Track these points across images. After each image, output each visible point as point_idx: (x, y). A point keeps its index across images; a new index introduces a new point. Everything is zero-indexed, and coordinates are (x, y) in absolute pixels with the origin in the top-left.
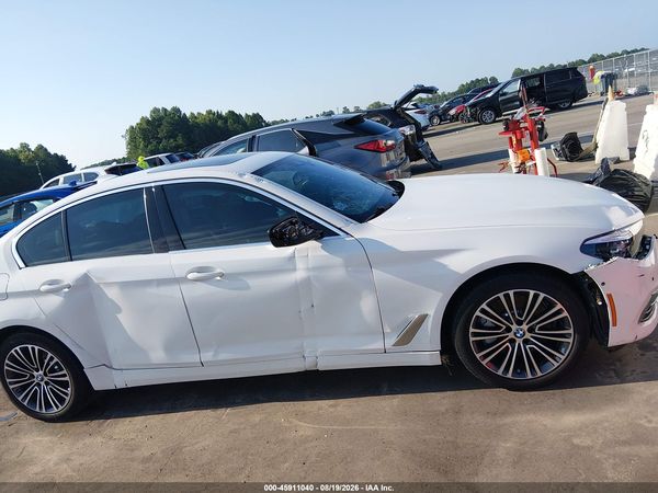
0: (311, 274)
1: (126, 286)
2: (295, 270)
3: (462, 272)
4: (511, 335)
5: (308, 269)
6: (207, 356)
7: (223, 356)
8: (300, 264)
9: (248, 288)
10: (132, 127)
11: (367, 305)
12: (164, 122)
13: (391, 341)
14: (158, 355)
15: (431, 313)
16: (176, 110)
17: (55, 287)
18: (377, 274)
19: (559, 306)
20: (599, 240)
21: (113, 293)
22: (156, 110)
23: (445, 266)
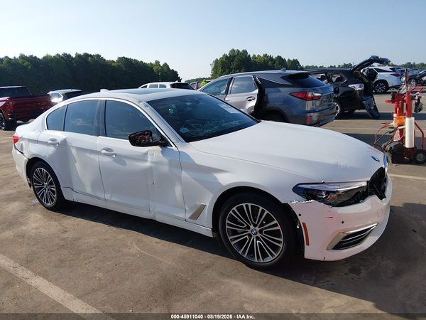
0: (153, 165)
1: (79, 149)
2: (146, 161)
3: (224, 185)
4: (249, 232)
5: (152, 162)
6: (108, 196)
7: (114, 199)
8: (149, 159)
9: (125, 164)
10: (217, 60)
11: (178, 190)
12: (236, 59)
13: (188, 215)
14: (89, 190)
15: (207, 205)
16: (245, 52)
17: (54, 143)
18: (184, 174)
19: (276, 222)
20: (309, 186)
21: (74, 151)
22: (233, 51)
23: (216, 178)
